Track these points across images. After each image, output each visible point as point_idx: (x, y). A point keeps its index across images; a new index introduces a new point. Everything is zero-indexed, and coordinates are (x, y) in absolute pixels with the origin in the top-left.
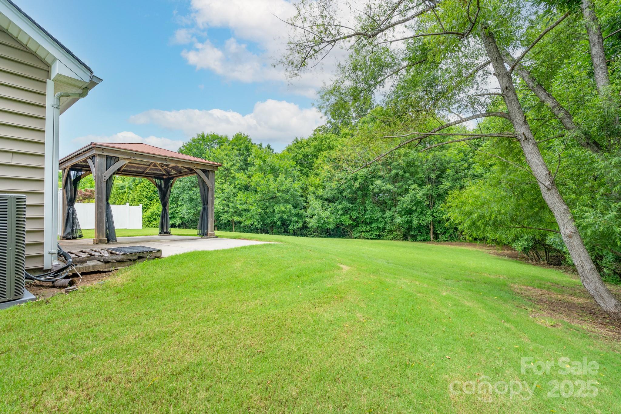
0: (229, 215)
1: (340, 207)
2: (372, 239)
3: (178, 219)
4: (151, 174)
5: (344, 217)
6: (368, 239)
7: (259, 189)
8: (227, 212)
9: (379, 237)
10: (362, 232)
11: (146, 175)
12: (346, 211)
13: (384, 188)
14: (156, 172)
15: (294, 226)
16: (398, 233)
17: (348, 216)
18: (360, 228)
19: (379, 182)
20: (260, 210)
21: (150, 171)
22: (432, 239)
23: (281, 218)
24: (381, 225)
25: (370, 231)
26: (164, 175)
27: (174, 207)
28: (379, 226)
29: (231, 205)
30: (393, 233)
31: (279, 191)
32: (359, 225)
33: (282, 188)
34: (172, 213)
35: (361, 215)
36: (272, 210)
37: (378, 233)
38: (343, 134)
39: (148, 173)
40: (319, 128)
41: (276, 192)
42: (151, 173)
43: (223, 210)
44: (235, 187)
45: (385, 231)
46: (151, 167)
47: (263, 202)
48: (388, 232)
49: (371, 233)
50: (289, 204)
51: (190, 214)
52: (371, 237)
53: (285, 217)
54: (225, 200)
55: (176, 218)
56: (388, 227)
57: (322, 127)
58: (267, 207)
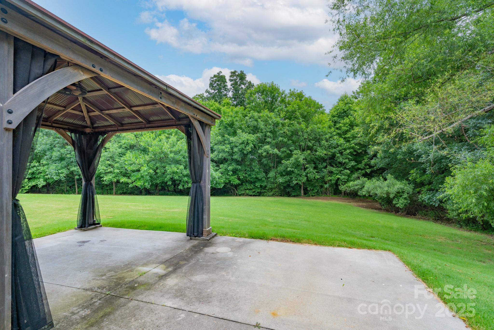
0: (114, 175)
1: (230, 168)
2: (254, 196)
3: (41, 180)
4: (63, 123)
5: (232, 177)
6: (251, 196)
7: (151, 149)
8: (111, 172)
9: (260, 194)
10: (245, 190)
11: (54, 125)
12: (235, 172)
13: (271, 152)
14: (71, 121)
15: (183, 186)
16: (277, 190)
17: (236, 176)
18: (245, 186)
19: (267, 147)
20: (151, 171)
21: (62, 119)
22: (302, 194)
23: (172, 179)
24: (263, 184)
25: (253, 189)
26: (87, 127)
27: (35, 166)
28: (262, 185)
29: (116, 165)
30: (273, 190)
31: (171, 152)
32: (244, 184)
33: (174, 149)
34: (33, 173)
35: (247, 175)
36: (163, 171)
37: (259, 191)
38: (225, 103)
39: (57, 122)
40: (197, 96)
41: (169, 152)
42: (62, 121)
43: (105, 170)
44: (120, 147)
45: (266, 188)
46: (69, 110)
47: (153, 162)
48: (269, 189)
49: (254, 190)
50: (181, 164)
51: (61, 175)
52: (254, 194)
53: (176, 177)
54: (108, 160)
55: (39, 178)
56: (269, 186)
57: (199, 96)
58: (157, 168)
